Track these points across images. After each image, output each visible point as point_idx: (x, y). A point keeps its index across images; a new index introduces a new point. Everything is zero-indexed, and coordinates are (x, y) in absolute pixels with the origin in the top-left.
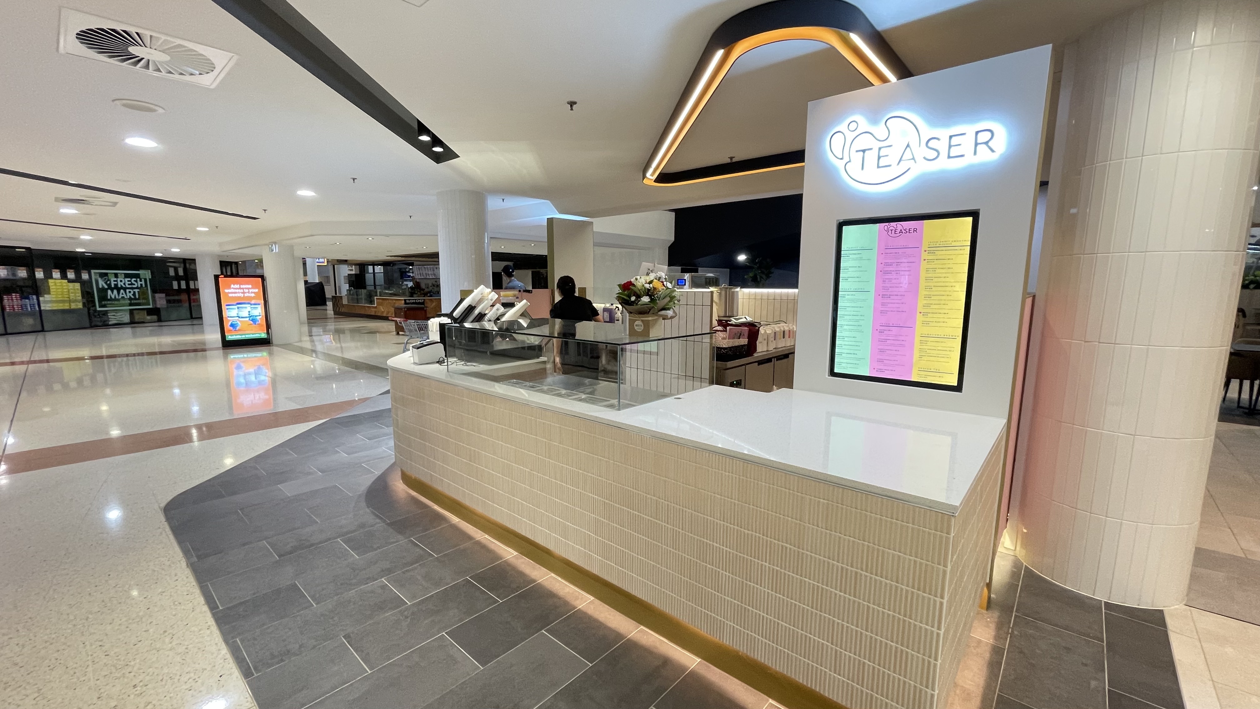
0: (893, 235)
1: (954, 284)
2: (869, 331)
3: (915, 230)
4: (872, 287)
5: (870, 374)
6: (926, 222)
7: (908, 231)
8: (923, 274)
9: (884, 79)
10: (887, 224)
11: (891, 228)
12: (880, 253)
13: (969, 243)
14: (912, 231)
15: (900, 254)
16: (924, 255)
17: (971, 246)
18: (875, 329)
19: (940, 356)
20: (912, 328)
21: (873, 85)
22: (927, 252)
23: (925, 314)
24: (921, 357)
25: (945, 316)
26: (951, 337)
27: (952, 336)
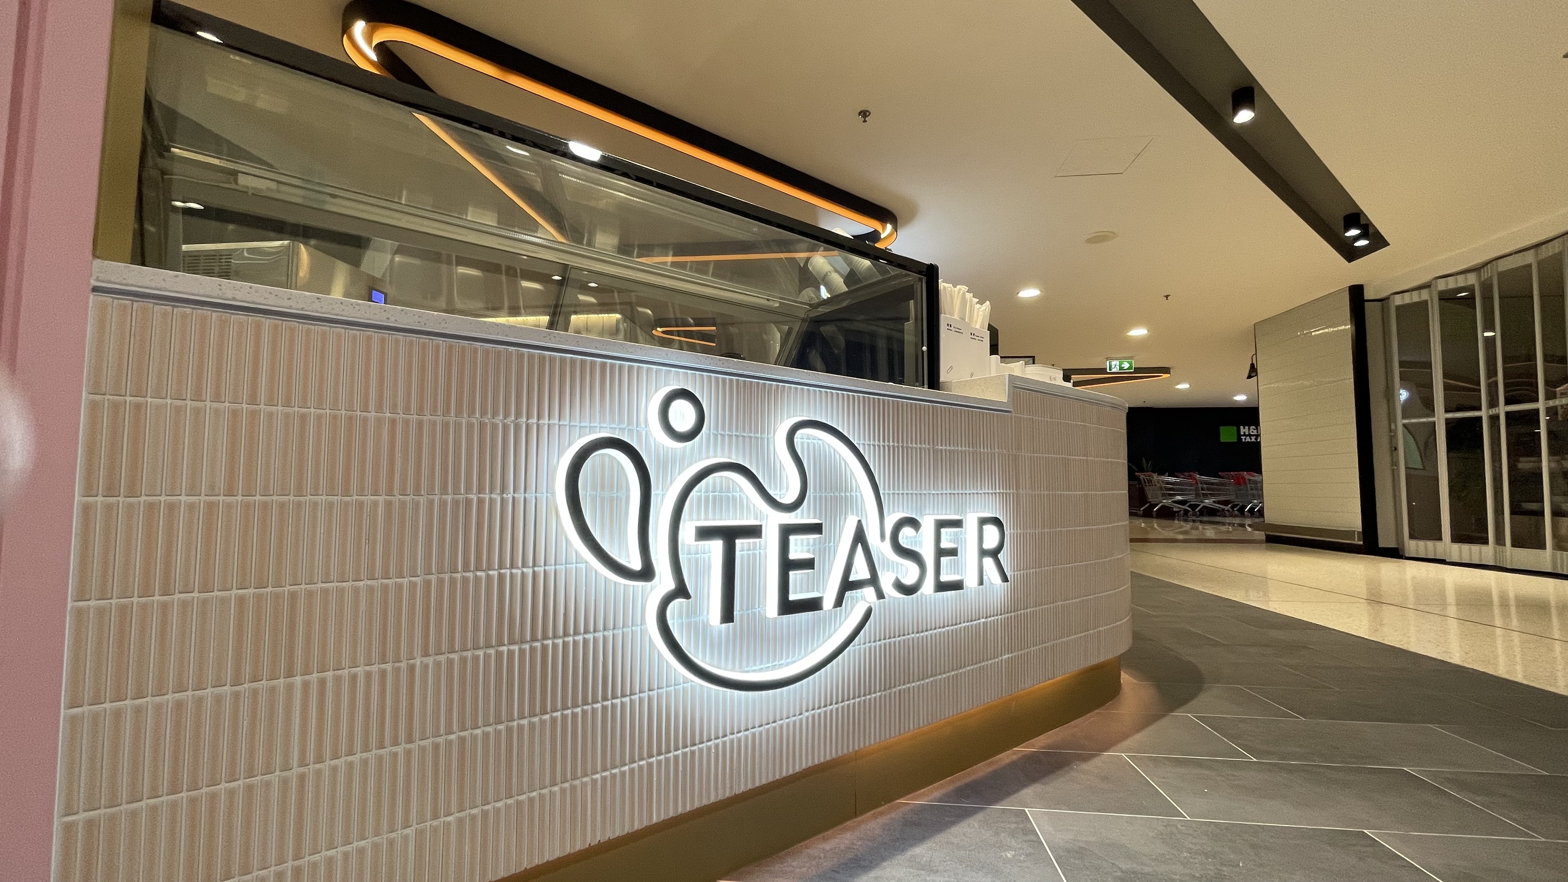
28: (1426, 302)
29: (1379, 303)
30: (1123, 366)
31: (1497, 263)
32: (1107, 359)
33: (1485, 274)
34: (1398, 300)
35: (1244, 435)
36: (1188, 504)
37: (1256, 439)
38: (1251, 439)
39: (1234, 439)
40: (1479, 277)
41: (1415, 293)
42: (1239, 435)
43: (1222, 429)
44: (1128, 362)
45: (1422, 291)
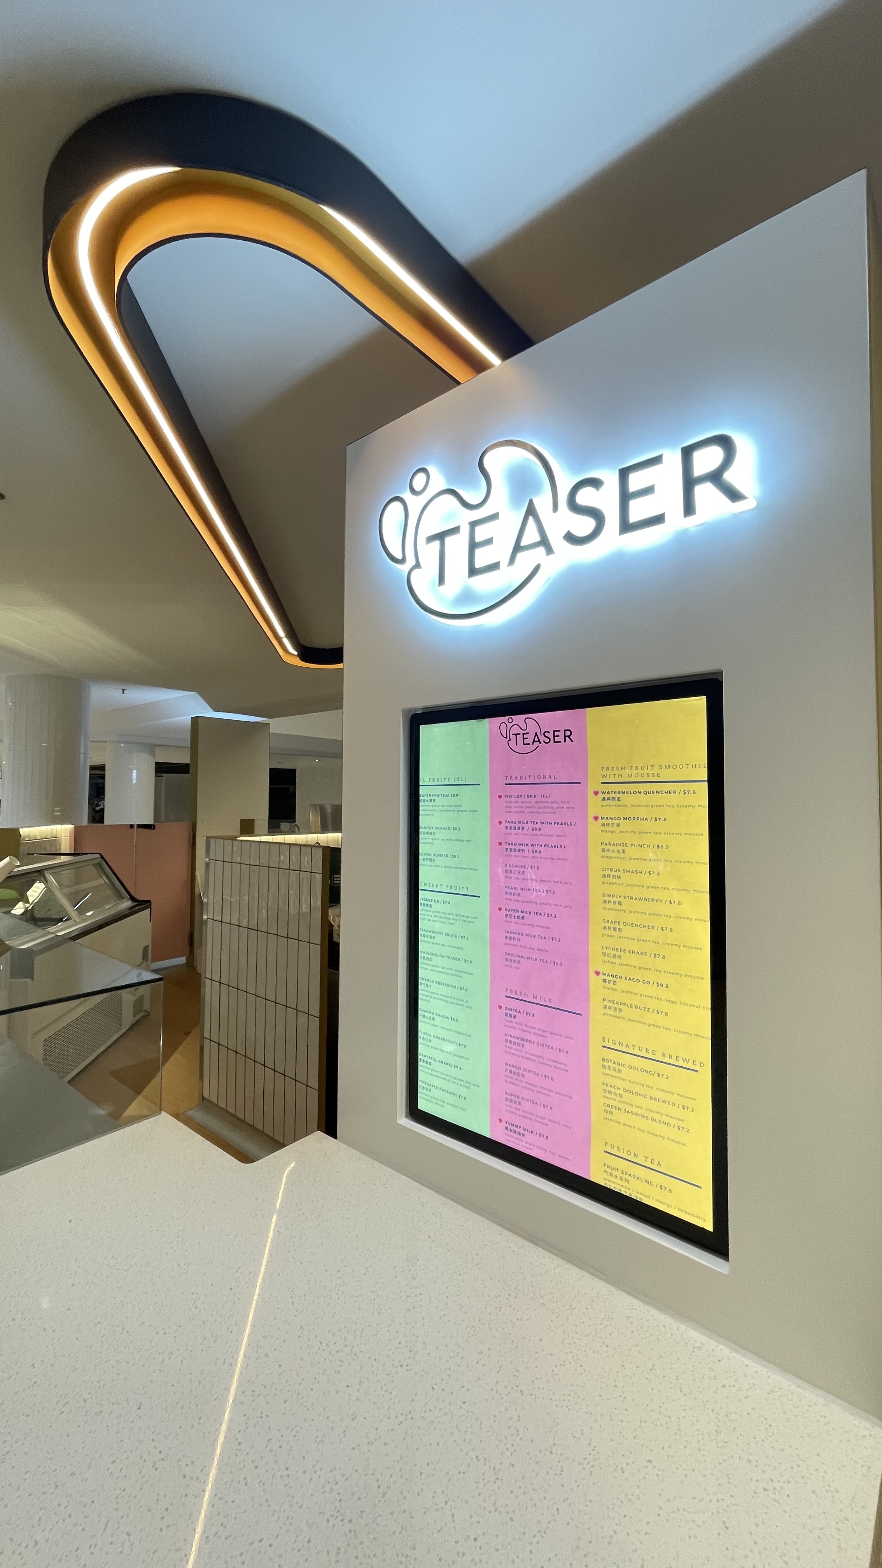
0: (520, 748)
1: (676, 896)
2: (482, 1002)
3: (568, 735)
4: (482, 884)
5: (492, 1130)
6: (593, 714)
7: (551, 736)
8: (596, 862)
9: (478, 365)
10: (505, 719)
11: (516, 730)
12: (497, 796)
13: (704, 774)
14: (561, 738)
15: (538, 798)
16: (594, 806)
17: (710, 781)
18: (497, 1006)
19: (657, 1117)
20: (580, 1014)
21: (459, 383)
22: (601, 796)
23: (610, 979)
24: (608, 1110)
25: (661, 992)
26: (681, 1063)
27: (685, 1060)
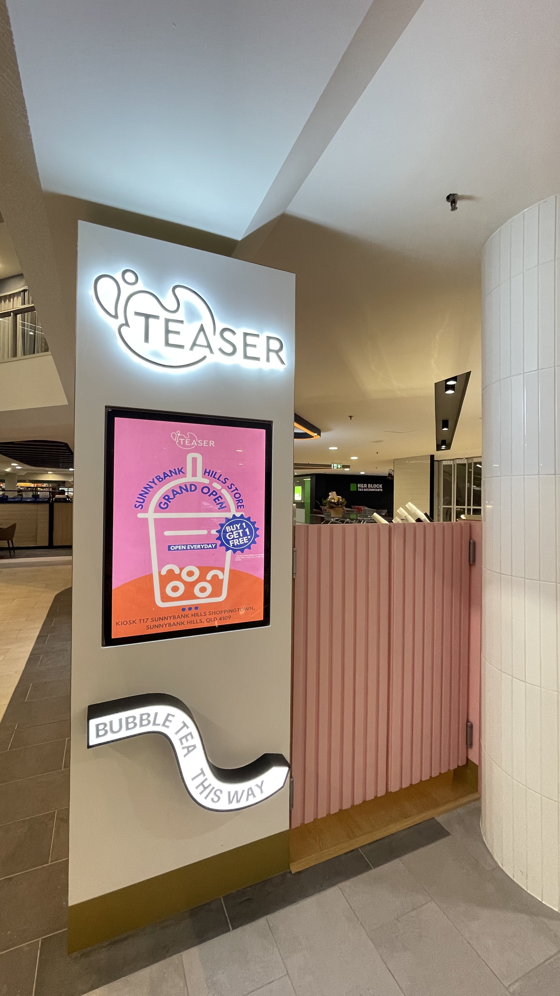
28: (451, 465)
29: (437, 462)
30: (338, 467)
31: (472, 459)
32: (332, 463)
33: (470, 461)
34: (444, 463)
35: (359, 488)
36: (339, 521)
37: (363, 490)
38: (361, 490)
39: (355, 490)
40: (468, 461)
41: (449, 461)
42: (357, 488)
43: (351, 485)
44: (340, 465)
45: (451, 461)
